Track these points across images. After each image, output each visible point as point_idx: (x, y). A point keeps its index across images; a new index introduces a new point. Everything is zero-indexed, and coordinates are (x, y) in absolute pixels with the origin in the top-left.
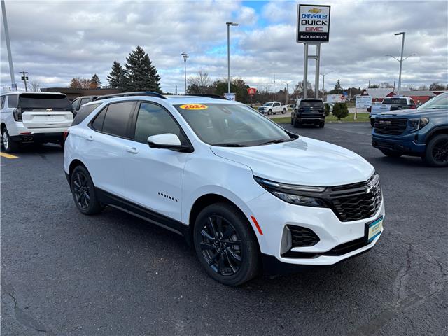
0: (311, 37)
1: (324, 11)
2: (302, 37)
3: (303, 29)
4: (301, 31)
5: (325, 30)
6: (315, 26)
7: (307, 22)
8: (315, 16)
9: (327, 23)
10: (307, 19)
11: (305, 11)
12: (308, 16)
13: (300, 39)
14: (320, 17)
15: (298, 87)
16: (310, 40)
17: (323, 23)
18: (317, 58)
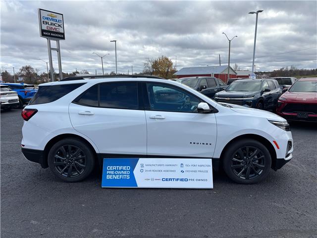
0: (52, 34)
1: (59, 17)
2: (44, 33)
3: (45, 27)
4: (43, 28)
5: (61, 31)
6: (54, 27)
7: (47, 23)
8: (53, 20)
9: (62, 26)
10: (46, 20)
11: (44, 14)
12: (47, 18)
13: (43, 35)
14: (56, 21)
15: (22, 70)
16: (50, 36)
17: (59, 26)
18: (58, 50)
